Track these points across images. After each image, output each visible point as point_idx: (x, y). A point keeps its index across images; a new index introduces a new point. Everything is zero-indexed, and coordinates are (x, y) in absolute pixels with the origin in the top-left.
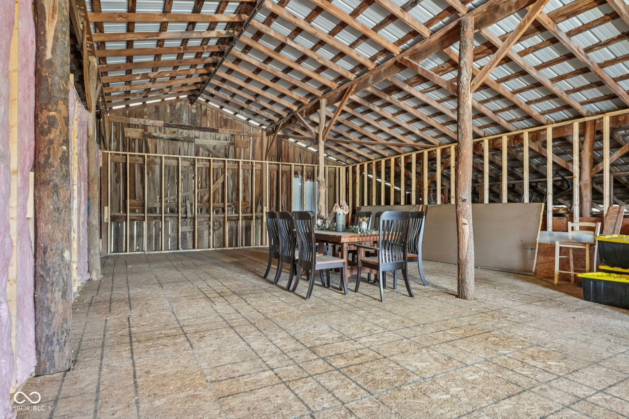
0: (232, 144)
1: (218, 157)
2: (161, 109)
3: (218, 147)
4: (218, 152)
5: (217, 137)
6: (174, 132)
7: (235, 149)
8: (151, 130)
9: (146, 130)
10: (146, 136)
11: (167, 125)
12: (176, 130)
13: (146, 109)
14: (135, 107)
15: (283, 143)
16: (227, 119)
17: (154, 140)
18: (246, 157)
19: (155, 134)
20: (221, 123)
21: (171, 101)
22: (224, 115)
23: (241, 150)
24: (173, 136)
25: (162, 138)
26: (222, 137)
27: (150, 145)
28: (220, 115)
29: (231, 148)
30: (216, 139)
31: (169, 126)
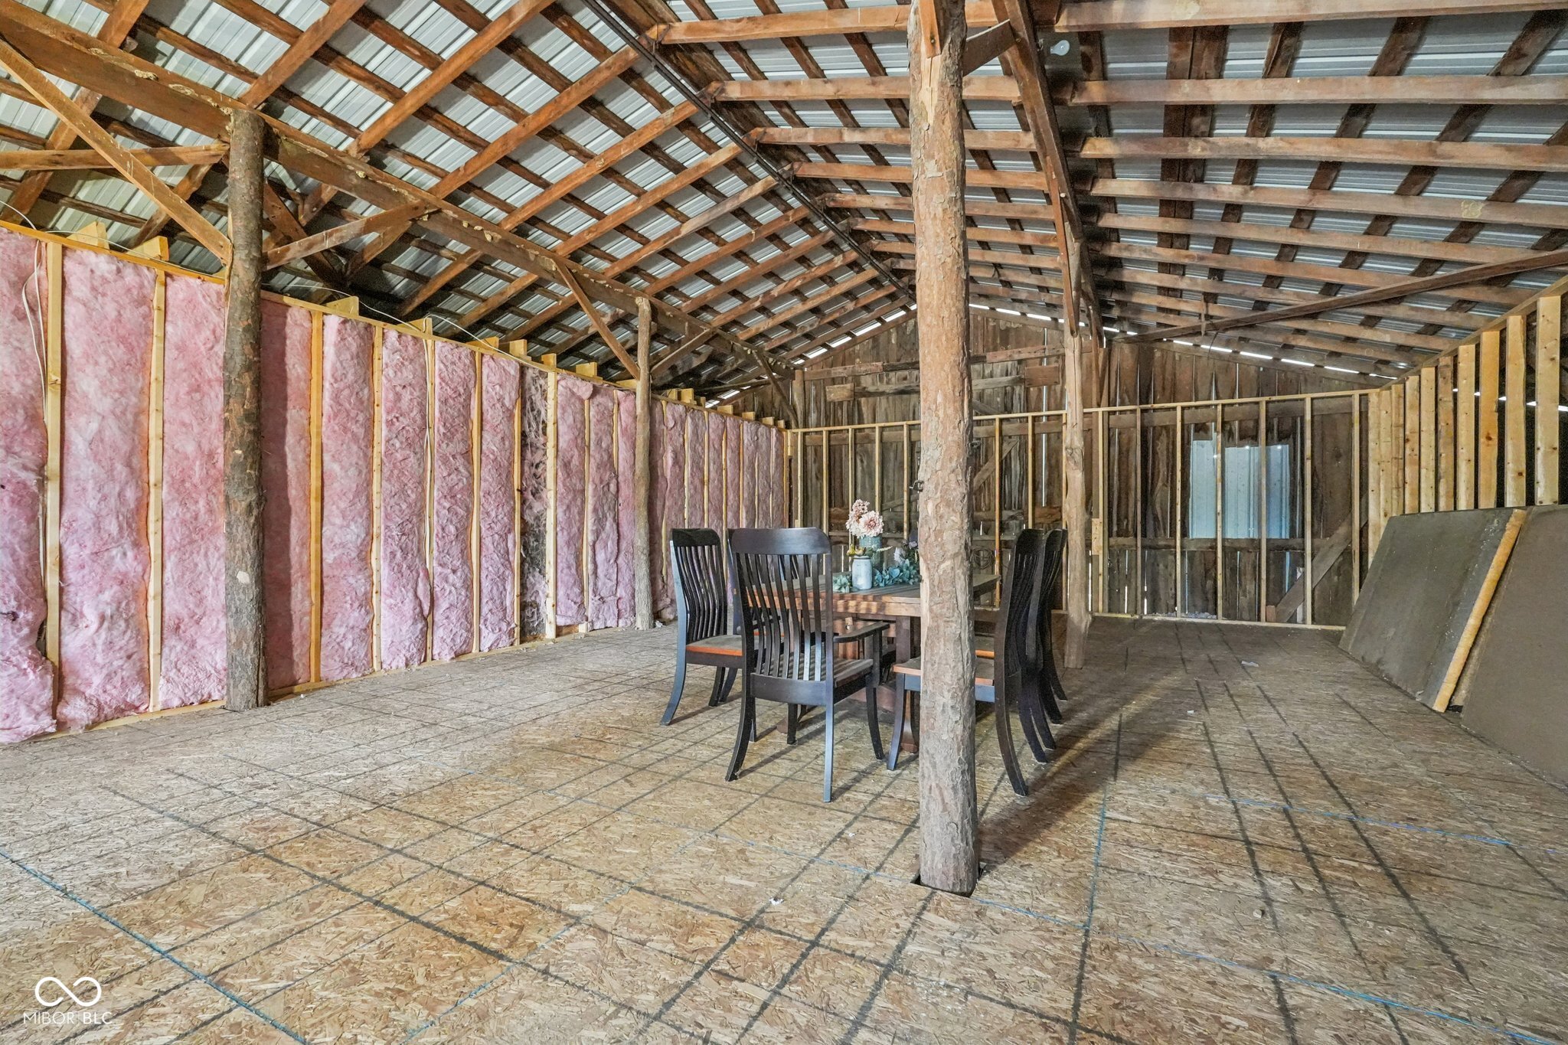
0: (1020, 381)
1: (987, 414)
2: (882, 339)
3: (988, 392)
4: (989, 403)
5: (987, 372)
6: (905, 379)
7: (1027, 390)
8: (867, 382)
9: (859, 384)
10: (859, 393)
11: (890, 369)
12: (906, 373)
13: (858, 347)
14: (841, 346)
15: (1158, 354)
16: (1008, 330)
17: (871, 400)
18: (1053, 405)
19: (871, 389)
20: (994, 340)
21: (896, 321)
22: (1002, 323)
23: (1040, 391)
24: (901, 386)
25: (882, 393)
26: (998, 369)
27: (864, 409)
28: (992, 324)
29: (1017, 389)
30: (984, 377)
31: (895, 369)
